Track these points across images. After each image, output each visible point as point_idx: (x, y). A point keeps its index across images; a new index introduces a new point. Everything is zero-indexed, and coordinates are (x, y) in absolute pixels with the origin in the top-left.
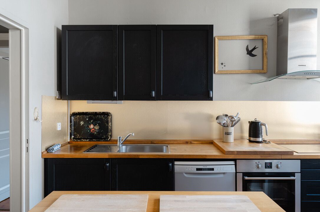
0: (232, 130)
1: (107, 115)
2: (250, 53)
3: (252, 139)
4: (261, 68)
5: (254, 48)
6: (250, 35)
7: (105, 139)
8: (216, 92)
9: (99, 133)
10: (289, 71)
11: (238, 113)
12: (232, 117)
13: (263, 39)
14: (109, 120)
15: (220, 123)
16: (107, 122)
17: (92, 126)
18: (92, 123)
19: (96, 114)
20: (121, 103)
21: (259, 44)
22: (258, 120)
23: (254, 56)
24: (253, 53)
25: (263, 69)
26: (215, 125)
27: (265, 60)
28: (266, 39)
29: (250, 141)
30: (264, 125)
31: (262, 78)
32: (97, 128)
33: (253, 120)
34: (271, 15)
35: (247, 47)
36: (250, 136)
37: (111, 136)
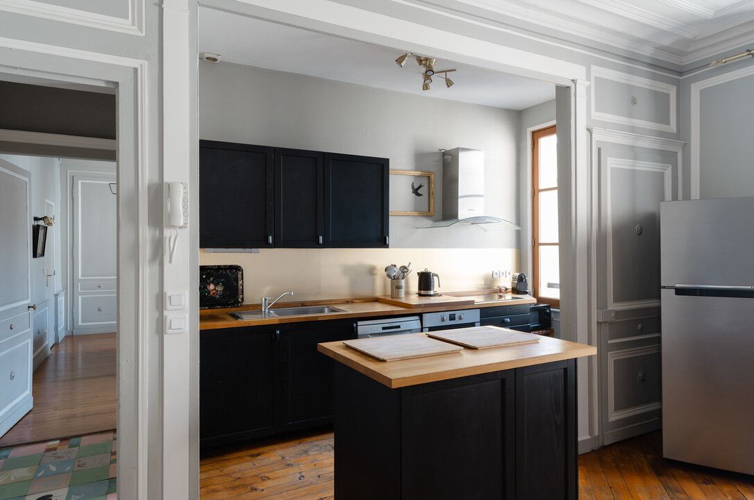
0: (403, 283)
1: (236, 269)
2: (416, 191)
3: (422, 292)
4: (427, 209)
5: (420, 187)
6: (416, 170)
7: (233, 304)
8: (391, 239)
9: (223, 296)
10: (460, 217)
11: (410, 263)
12: (405, 267)
13: (429, 177)
14: (240, 276)
15: (389, 276)
16: (236, 280)
17: (212, 287)
18: (213, 282)
19: (219, 268)
20: (258, 252)
21: (425, 182)
22: (430, 270)
23: (419, 195)
24: (419, 191)
25: (429, 211)
26: (380, 276)
27: (432, 201)
28: (432, 177)
29: (420, 295)
30: (437, 276)
31: (428, 222)
32: (220, 288)
33: (423, 270)
34: (437, 151)
35: (413, 183)
36: (420, 289)
37: (243, 299)
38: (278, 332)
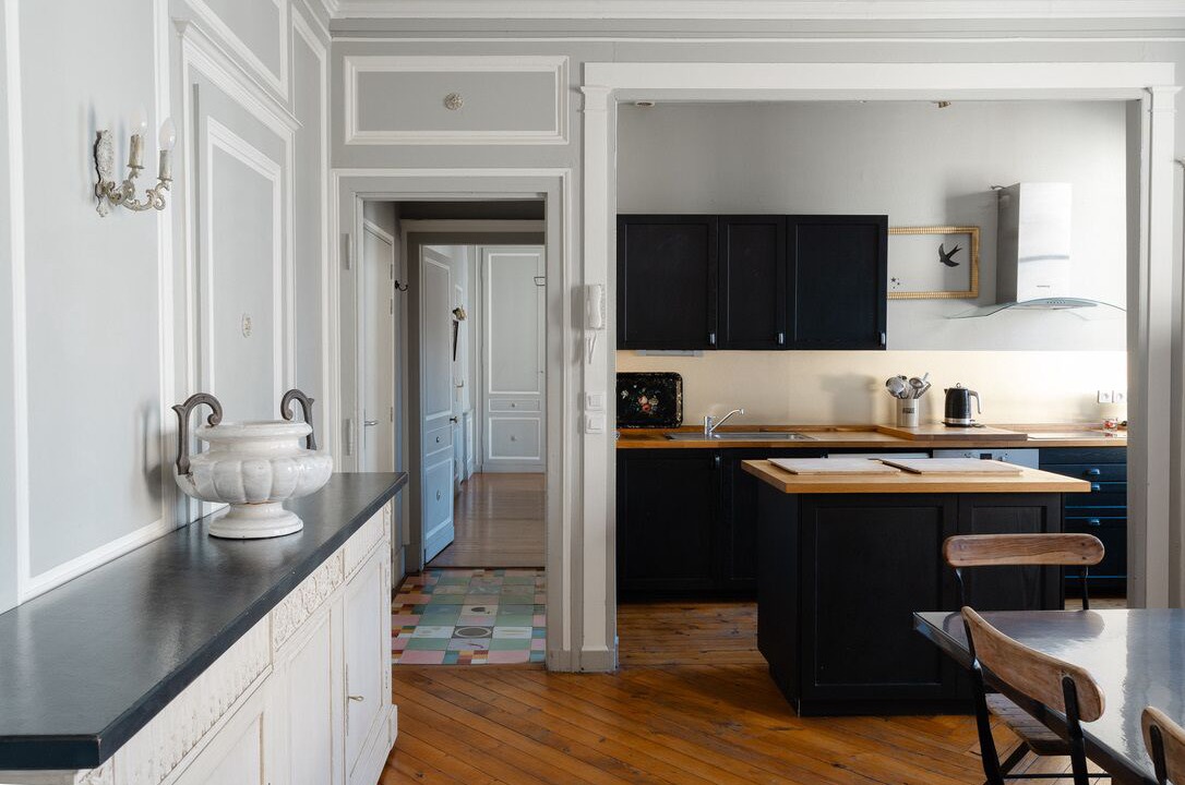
0: (916, 404)
1: (674, 378)
2: (946, 259)
3: (951, 421)
4: (967, 288)
5: (955, 251)
6: (947, 226)
7: (670, 424)
8: (891, 334)
9: (657, 413)
10: (1020, 299)
11: (927, 374)
12: (917, 380)
13: (971, 234)
14: (678, 387)
15: (893, 393)
16: (674, 392)
17: (644, 400)
18: (645, 394)
19: (653, 376)
20: (701, 356)
21: (963, 243)
22: (963, 386)
23: (953, 264)
24: (951, 259)
25: (970, 290)
26: (881, 396)
27: (975, 274)
28: (976, 234)
29: (948, 425)
30: (975, 394)
31: (969, 308)
32: (654, 403)
33: (954, 386)
34: (986, 188)
35: (941, 247)
36: (948, 415)
37: (682, 418)
38: (718, 459)
